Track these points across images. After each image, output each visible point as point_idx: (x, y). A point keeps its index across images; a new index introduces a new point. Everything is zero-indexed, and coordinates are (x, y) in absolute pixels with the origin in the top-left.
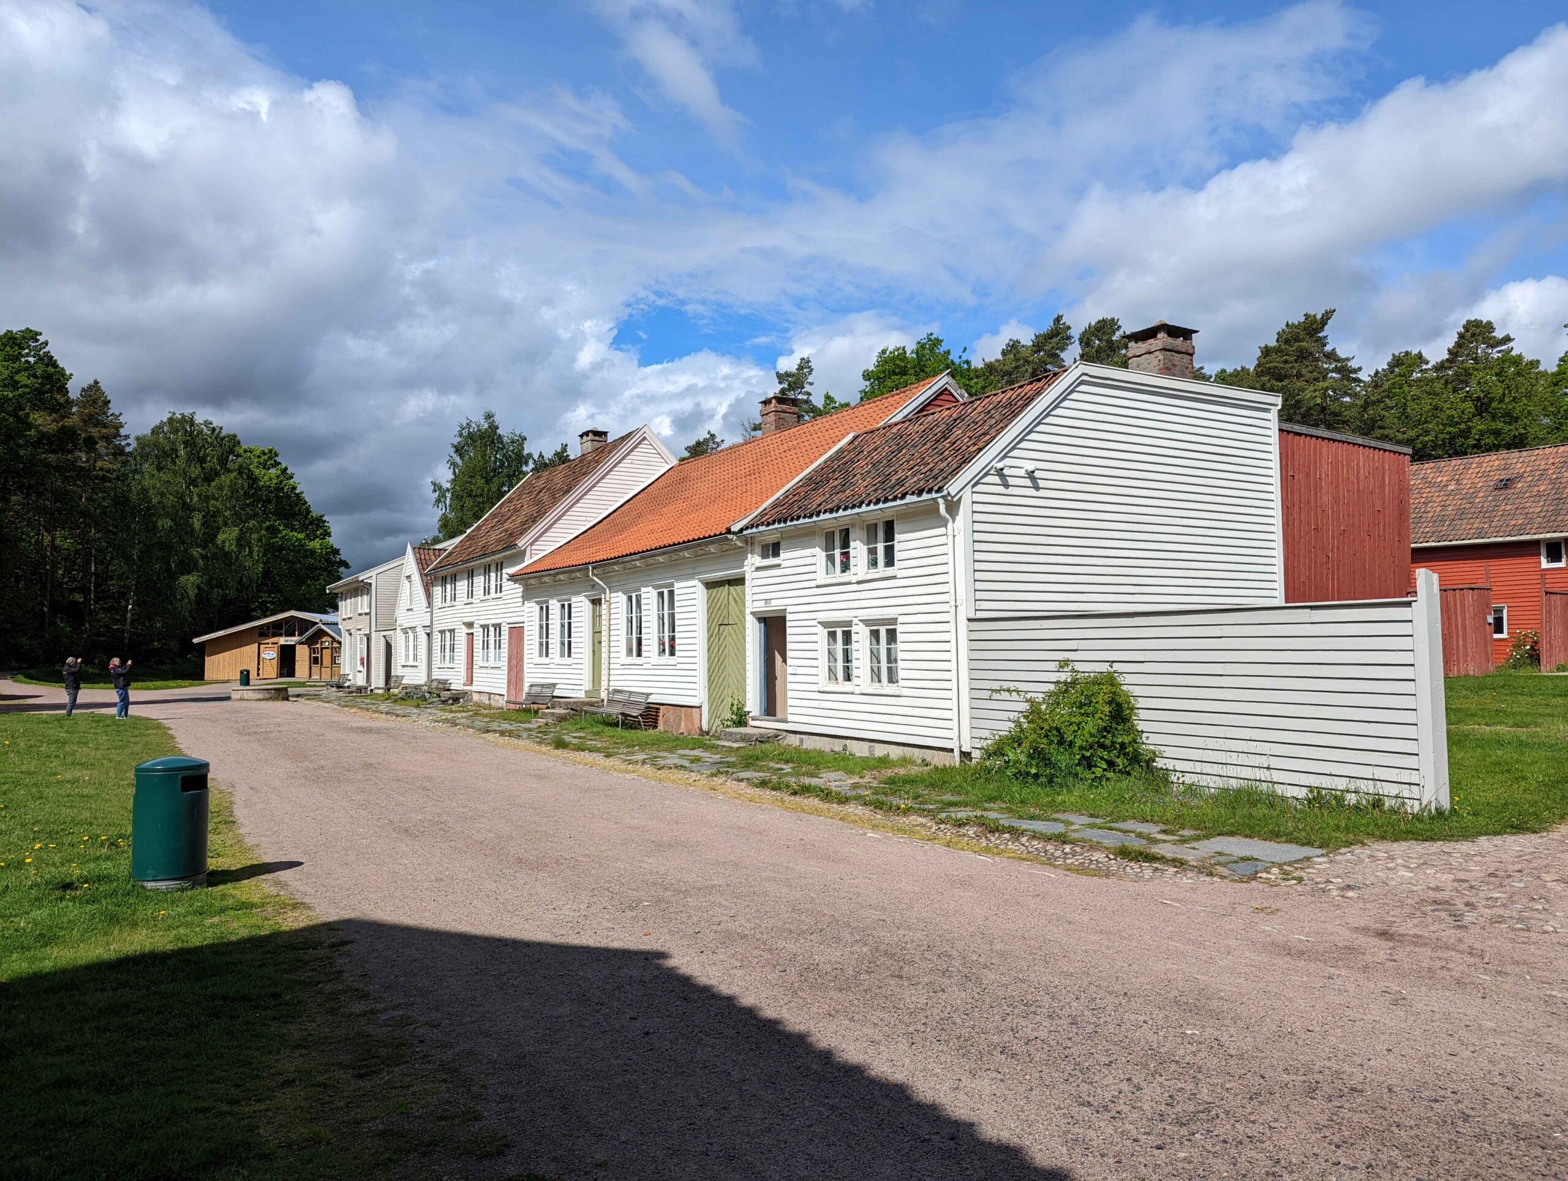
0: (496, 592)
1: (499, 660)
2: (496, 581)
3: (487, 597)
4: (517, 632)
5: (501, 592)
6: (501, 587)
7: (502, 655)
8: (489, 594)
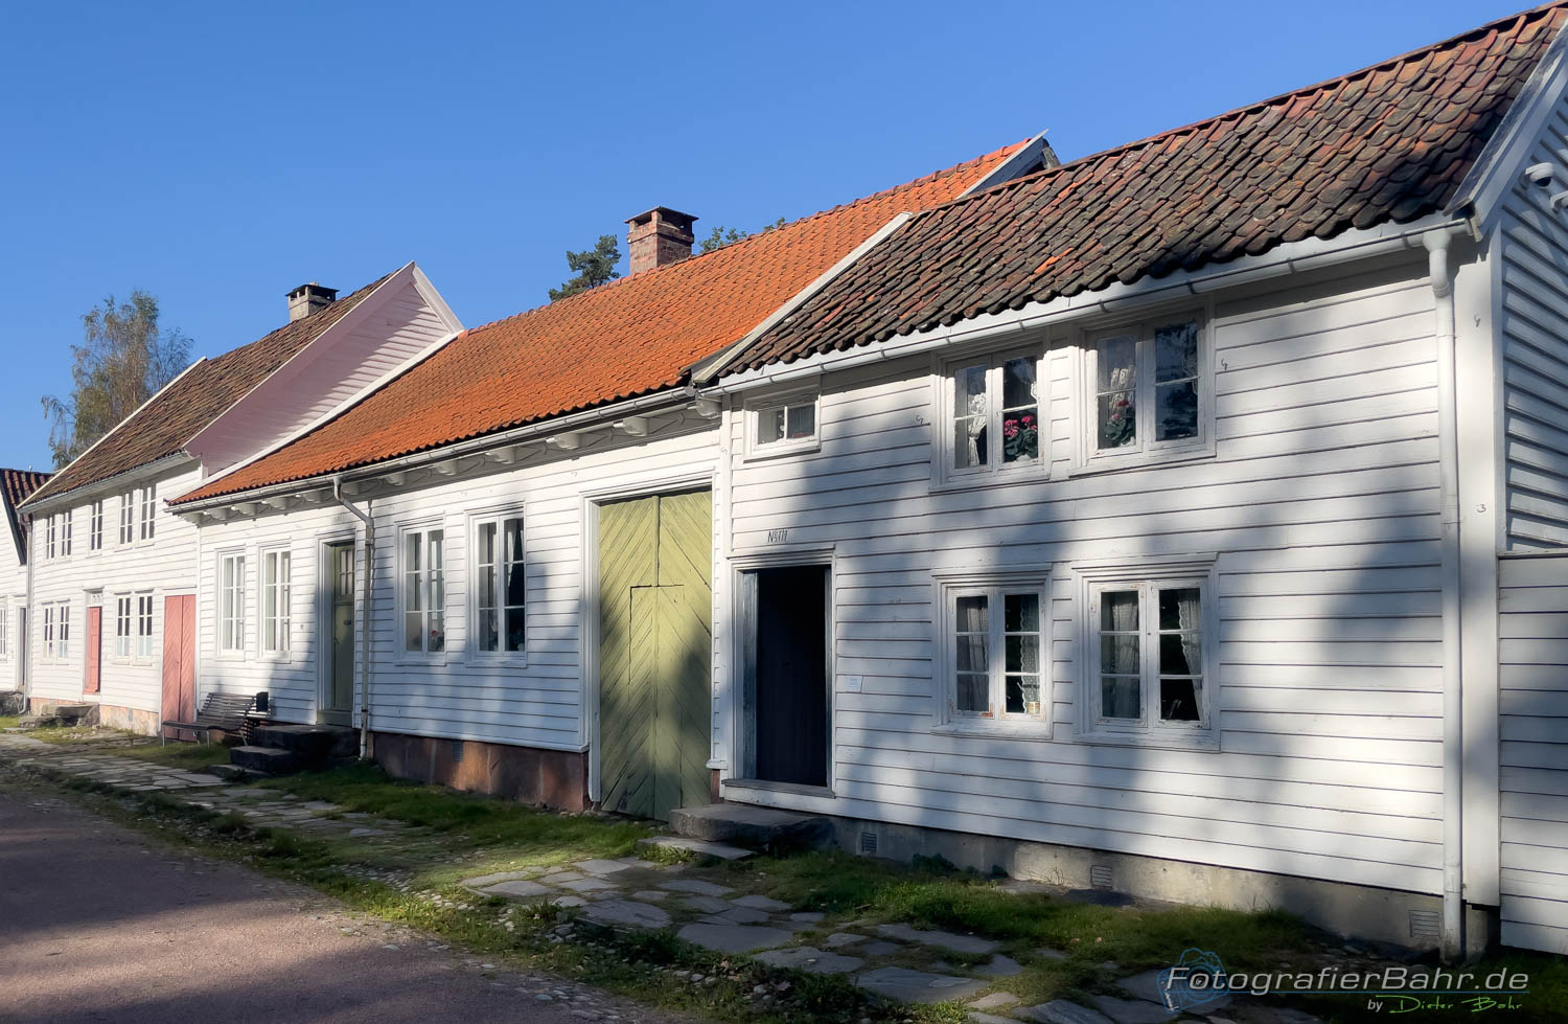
0: (143, 537)
1: (149, 654)
2: (144, 518)
3: (127, 545)
4: (182, 606)
5: (152, 536)
6: (152, 528)
7: (154, 645)
8: (130, 540)
